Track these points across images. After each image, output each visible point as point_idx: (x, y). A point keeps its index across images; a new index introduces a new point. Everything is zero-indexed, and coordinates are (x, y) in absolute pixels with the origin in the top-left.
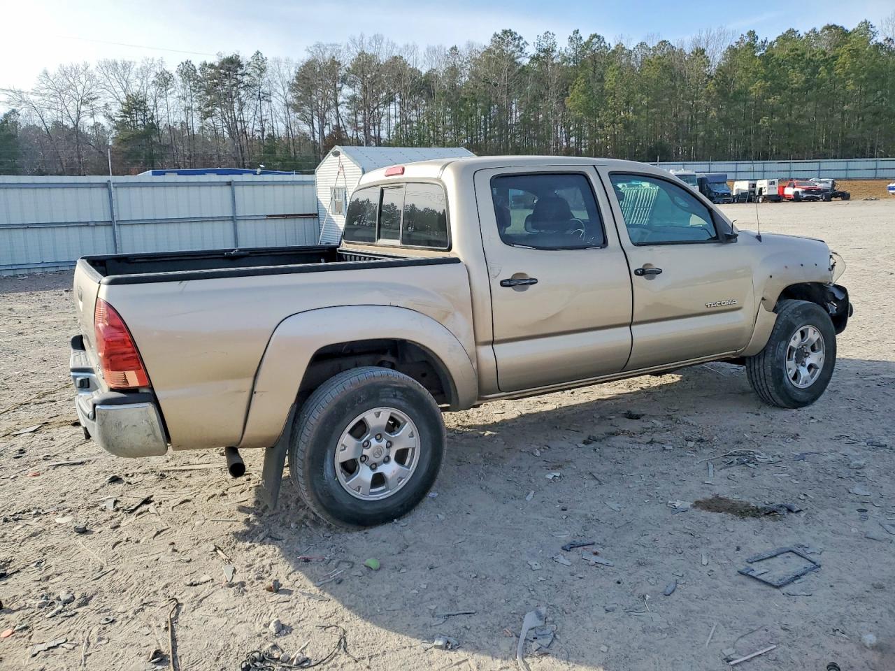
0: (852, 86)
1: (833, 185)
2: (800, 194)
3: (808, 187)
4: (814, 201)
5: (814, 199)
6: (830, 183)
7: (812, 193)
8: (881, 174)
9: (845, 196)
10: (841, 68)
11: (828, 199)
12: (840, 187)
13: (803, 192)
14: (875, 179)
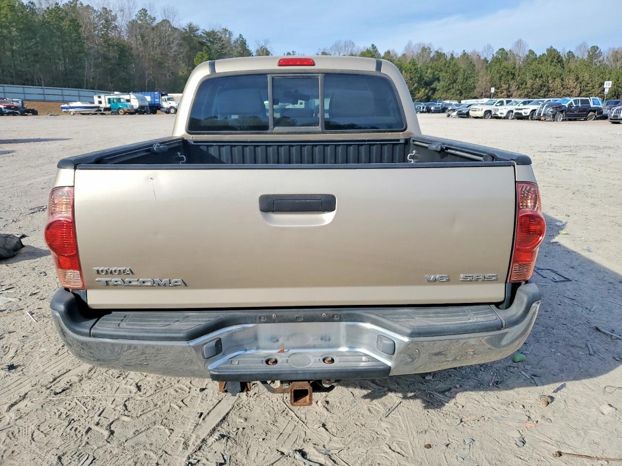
0: (15, 32)
1: (23, 104)
2: (3, 110)
3: (8, 104)
4: (14, 115)
5: (14, 114)
6: (20, 102)
7: (12, 109)
8: (48, 98)
9: (34, 113)
10: (4, 17)
11: (23, 114)
12: (28, 106)
13: (5, 108)
14: (44, 101)
